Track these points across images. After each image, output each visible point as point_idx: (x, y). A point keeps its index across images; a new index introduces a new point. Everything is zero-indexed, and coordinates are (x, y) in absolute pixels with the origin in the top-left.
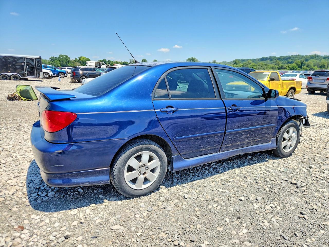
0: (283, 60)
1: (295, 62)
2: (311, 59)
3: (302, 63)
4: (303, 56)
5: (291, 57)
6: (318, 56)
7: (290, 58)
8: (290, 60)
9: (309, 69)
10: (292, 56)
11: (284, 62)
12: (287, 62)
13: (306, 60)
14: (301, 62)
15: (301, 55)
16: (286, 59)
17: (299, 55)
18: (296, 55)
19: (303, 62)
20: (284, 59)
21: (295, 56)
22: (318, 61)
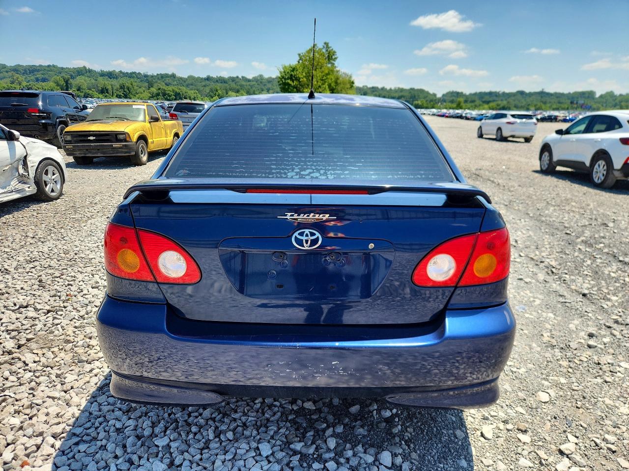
0: (24, 73)
1: (53, 79)
2: (79, 75)
3: (67, 82)
4: (62, 68)
5: (38, 68)
6: (90, 71)
7: (38, 71)
8: (39, 76)
9: (82, 94)
10: (40, 66)
11: (29, 79)
12: (33, 78)
13: (72, 77)
14: (64, 81)
15: (59, 66)
16: (30, 73)
17: (54, 66)
18: (49, 66)
19: (68, 80)
20: (25, 71)
21: (45, 66)
22: (93, 81)
